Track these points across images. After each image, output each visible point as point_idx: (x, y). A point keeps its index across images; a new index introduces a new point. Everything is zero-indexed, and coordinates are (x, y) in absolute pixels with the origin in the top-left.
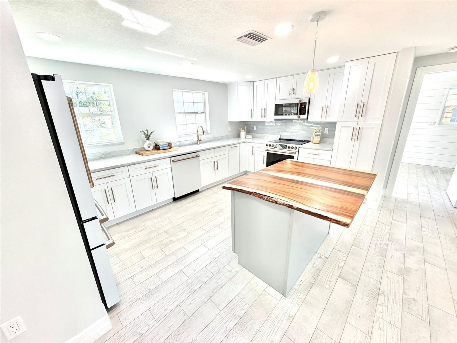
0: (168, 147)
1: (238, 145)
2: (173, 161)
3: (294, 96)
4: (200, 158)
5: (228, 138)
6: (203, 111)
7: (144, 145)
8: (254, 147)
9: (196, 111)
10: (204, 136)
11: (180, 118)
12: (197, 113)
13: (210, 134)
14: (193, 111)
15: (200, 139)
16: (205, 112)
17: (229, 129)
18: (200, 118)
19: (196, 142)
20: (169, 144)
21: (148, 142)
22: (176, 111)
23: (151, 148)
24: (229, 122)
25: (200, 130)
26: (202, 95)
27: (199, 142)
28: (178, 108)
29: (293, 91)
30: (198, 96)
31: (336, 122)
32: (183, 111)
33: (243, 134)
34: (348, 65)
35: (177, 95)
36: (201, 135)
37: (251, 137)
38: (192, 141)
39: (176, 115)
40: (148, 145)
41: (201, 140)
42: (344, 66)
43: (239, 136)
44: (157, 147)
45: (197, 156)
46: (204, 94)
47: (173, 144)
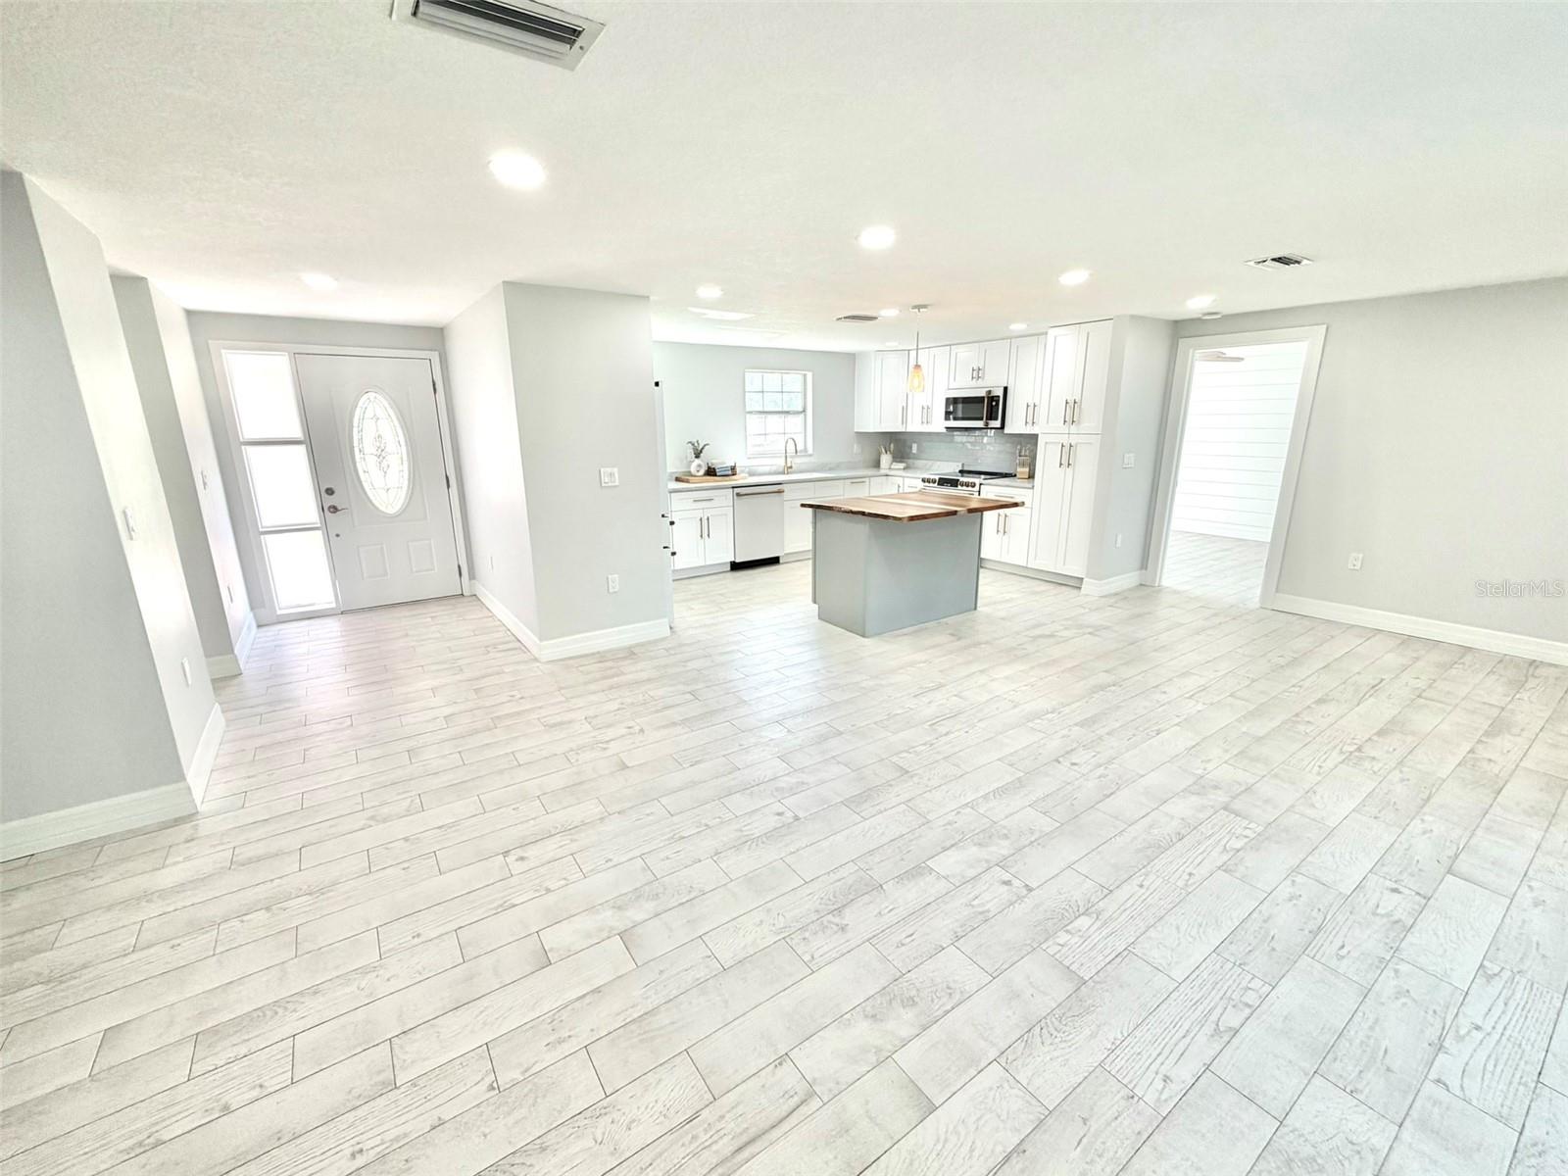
0: (730, 472)
1: (867, 480)
2: (738, 495)
3: (980, 383)
4: (786, 496)
5: (852, 466)
6: (801, 410)
7: (689, 466)
8: (901, 485)
9: (786, 409)
10: (798, 460)
11: (754, 423)
12: (788, 412)
13: (810, 455)
14: (780, 410)
15: (789, 465)
16: (804, 411)
17: (856, 448)
18: (794, 424)
19: (781, 470)
20: (733, 468)
21: (697, 461)
22: (748, 410)
23: (702, 472)
24: (857, 433)
25: (791, 448)
26: (800, 378)
27: (788, 469)
28: (753, 402)
29: (978, 373)
30: (793, 381)
31: (1037, 435)
32: (761, 409)
33: (886, 459)
34: (1052, 332)
35: (753, 380)
36: (792, 457)
37: (901, 466)
38: (774, 468)
39: (748, 416)
40: (697, 467)
41: (791, 467)
42: (1046, 333)
43: (877, 465)
44: (711, 472)
45: (780, 492)
46: (805, 375)
47: (738, 470)
